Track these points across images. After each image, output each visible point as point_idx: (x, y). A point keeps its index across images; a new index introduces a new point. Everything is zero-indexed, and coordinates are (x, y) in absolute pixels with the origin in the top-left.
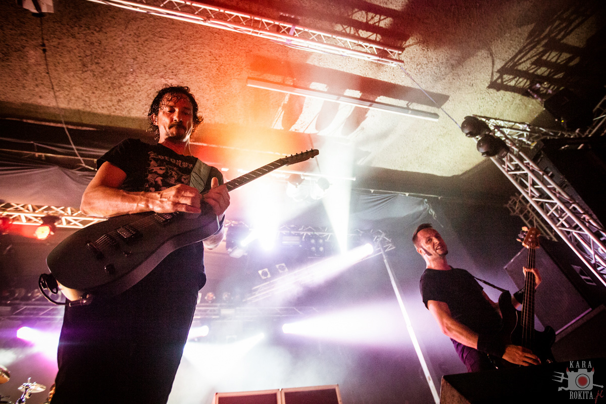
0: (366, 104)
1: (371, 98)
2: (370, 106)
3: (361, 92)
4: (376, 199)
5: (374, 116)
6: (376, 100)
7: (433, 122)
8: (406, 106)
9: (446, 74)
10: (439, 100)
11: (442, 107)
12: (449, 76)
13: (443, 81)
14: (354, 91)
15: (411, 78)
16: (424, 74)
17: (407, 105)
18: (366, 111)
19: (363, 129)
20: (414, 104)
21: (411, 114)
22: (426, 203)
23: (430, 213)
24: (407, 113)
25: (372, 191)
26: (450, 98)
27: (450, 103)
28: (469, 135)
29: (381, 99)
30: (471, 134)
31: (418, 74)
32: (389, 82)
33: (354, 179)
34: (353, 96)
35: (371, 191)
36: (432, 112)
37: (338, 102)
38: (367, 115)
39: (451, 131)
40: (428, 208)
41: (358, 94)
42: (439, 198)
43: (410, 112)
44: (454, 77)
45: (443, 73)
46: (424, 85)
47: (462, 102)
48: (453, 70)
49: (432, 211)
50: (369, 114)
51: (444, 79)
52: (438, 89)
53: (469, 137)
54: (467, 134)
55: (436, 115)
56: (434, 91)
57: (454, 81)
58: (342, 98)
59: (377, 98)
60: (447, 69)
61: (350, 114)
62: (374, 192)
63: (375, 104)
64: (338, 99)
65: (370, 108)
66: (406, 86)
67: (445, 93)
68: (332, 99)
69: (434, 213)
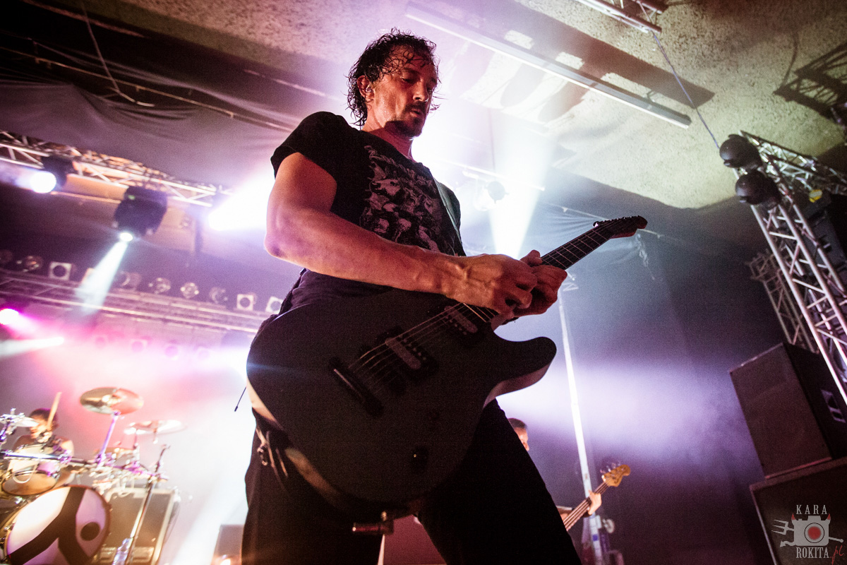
0: (587, 83)
1: (596, 74)
2: (592, 86)
3: (582, 61)
4: (569, 222)
5: (594, 101)
6: (604, 78)
7: (679, 128)
8: (644, 96)
9: (719, 60)
10: (698, 96)
11: (699, 108)
12: (724, 63)
13: (713, 69)
14: (573, 56)
15: (665, 56)
16: (686, 53)
17: (648, 94)
18: (583, 91)
19: (572, 116)
20: (658, 94)
21: (650, 110)
22: (639, 239)
23: (640, 255)
24: (645, 108)
25: (565, 209)
26: (715, 98)
27: (713, 104)
28: (728, 164)
29: (612, 78)
30: (733, 163)
31: (677, 51)
32: (630, 54)
33: (543, 189)
34: (569, 65)
35: (562, 210)
36: (683, 113)
37: (545, 70)
38: (583, 97)
39: (702, 145)
40: (639, 248)
41: (577, 63)
42: (659, 236)
43: (650, 107)
44: (730, 68)
45: (715, 58)
46: (681, 70)
47: (731, 106)
48: (732, 56)
49: (644, 252)
50: (586, 97)
51: (715, 67)
52: (701, 79)
53: (728, 166)
54: (726, 162)
55: (686, 119)
56: (695, 82)
57: (728, 73)
58: (552, 66)
59: (605, 74)
60: (723, 52)
61: (559, 90)
62: (568, 212)
63: (600, 85)
64: (544, 66)
65: (592, 89)
66: (654, 65)
67: (711, 88)
68: (535, 64)
69: (646, 256)
